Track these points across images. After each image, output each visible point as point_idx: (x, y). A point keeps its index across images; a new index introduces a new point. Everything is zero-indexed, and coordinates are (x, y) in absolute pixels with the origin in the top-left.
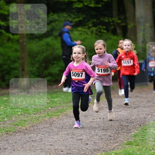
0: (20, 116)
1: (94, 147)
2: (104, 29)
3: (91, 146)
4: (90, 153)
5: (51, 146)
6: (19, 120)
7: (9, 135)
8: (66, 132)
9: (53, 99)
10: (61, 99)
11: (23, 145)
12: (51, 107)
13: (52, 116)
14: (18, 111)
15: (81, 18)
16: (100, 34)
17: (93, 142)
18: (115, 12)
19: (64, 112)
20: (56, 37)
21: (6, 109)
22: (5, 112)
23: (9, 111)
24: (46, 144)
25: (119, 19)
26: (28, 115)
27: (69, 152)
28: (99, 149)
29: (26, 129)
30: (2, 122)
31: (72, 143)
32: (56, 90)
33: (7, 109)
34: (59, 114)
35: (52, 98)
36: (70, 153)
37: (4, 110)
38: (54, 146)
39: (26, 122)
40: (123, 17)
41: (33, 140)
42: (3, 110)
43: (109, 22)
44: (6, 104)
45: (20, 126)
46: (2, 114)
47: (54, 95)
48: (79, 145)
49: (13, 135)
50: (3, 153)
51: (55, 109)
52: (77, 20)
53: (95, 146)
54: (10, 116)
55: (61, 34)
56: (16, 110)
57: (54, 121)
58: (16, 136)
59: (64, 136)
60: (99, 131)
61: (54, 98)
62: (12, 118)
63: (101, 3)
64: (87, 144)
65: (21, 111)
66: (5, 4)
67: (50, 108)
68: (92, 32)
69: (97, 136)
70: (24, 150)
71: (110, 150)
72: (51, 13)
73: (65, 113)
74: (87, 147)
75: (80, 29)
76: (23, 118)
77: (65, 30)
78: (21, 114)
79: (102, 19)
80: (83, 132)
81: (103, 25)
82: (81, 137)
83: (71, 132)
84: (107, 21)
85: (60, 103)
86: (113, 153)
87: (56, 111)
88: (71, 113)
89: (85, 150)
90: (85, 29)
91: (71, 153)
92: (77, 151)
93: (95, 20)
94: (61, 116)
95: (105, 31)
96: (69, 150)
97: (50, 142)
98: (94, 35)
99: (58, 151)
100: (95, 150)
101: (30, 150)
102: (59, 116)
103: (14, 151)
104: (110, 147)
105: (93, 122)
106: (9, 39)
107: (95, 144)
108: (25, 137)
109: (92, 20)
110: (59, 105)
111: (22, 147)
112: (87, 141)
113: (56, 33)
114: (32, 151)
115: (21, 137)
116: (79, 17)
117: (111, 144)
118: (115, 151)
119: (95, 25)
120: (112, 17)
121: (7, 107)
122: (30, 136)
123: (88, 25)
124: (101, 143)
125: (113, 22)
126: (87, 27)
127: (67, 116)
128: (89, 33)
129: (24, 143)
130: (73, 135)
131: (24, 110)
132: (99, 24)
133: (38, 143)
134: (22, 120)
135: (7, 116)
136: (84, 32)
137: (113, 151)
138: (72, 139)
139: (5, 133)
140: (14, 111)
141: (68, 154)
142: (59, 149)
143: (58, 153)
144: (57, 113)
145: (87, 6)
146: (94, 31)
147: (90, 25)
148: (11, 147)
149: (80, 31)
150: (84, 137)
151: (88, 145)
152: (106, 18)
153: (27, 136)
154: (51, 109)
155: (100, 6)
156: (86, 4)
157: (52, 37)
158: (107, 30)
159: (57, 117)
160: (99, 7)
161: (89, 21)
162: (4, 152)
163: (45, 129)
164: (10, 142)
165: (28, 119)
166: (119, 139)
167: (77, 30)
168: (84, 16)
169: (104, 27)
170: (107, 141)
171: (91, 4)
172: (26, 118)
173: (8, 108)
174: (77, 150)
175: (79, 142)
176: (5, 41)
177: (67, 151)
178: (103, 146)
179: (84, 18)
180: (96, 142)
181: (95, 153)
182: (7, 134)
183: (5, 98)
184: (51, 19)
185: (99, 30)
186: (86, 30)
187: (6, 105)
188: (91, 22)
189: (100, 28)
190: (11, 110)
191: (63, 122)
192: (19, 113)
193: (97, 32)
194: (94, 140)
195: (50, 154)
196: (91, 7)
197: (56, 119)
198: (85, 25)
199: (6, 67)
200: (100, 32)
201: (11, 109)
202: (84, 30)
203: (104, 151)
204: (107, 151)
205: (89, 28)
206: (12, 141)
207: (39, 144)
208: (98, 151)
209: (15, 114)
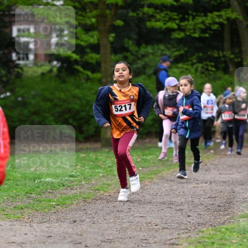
0: (102, 179)
1: (198, 221)
2: (212, 66)
3: (194, 218)
4: (193, 228)
5: (141, 218)
6: (101, 183)
7: (88, 203)
8: (162, 201)
9: (145, 157)
10: (155, 157)
11: (106, 217)
12: (143, 167)
13: (143, 179)
14: (99, 172)
15: (182, 52)
16: (206, 72)
17: (197, 213)
18: (227, 45)
19: (159, 173)
20: (149, 76)
21: (83, 169)
22: (82, 172)
23: (88, 172)
24: (136, 215)
25: (233, 53)
26: (113, 177)
27: (166, 226)
28: (205, 223)
29: (110, 196)
30: (79, 186)
31: (170, 215)
32: (149, 145)
33: (85, 170)
34: (153, 176)
35: (143, 155)
36: (167, 228)
37: (81, 171)
38: (146, 218)
39: (109, 185)
40: (237, 51)
41: (119, 210)
42: (79, 170)
43: (219, 57)
44: (84, 162)
45: (102, 192)
46: (79, 175)
47: (147, 152)
48: (178, 218)
49: (93, 203)
50: (79, 227)
51: (148, 169)
52: (177, 53)
53: (200, 220)
54: (89, 178)
55: (156, 72)
56: (97, 171)
57: (147, 185)
58: (97, 205)
59: (159, 205)
60: (205, 200)
61: (147, 155)
62: (91, 181)
63: (209, 32)
64: (189, 216)
65: (103, 171)
66: (83, 32)
67: (140, 169)
68: (196, 70)
69: (202, 206)
70: (106, 223)
71: (219, 224)
72: (144, 45)
73: (160, 175)
74: (189, 219)
75: (180, 65)
76: (107, 181)
77: (161, 67)
78: (103, 176)
79: (209, 53)
80: (183, 200)
81: (211, 61)
82: (181, 207)
83: (169, 200)
84: (216, 55)
85: (154, 163)
86: (223, 228)
87: (149, 173)
88: (168, 175)
89: (186, 224)
90: (188, 65)
91: (169, 227)
92: (176, 226)
93: (201, 54)
94: (155, 180)
95: (214, 69)
96: (166, 223)
97: (140, 213)
98: (198, 74)
99: (152, 225)
100: (199, 224)
101: (115, 223)
102: (153, 179)
103: (94, 223)
104: (219, 220)
105: (197, 187)
106: (88, 79)
107: (199, 216)
108: (109, 205)
109: (197, 54)
110: (153, 164)
111: (105, 218)
112: (188, 212)
113: (150, 71)
114: (117, 225)
115: (103, 206)
116: (179, 50)
117: (221, 216)
118: (225, 226)
119: (200, 60)
120: (223, 50)
121: (84, 167)
122: (115, 204)
123: (192, 61)
124: (208, 215)
125: (224, 56)
126: (190, 63)
127: (164, 179)
128: (193, 71)
129: (107, 214)
130: (171, 204)
131: (107, 171)
132: (205, 60)
133: (125, 214)
134: (104, 184)
135: (85, 178)
136: (186, 69)
137: (223, 226)
138: (170, 209)
139: (81, 201)
140: (94, 172)
141: (164, 228)
142: (152, 223)
143: (151, 227)
144: (150, 175)
145: (190, 36)
146: (200, 69)
147: (194, 61)
148: (90, 219)
149: (182, 68)
150: (185, 207)
151: (191, 218)
152: (216, 52)
153: (110, 205)
154: (142, 170)
155: (207, 35)
156: (188, 33)
157: (144, 76)
158: (216, 67)
159: (149, 180)
160: (206, 37)
161: (193, 55)
162: (81, 225)
163: (134, 196)
164: (89, 212)
165: (113, 182)
166: (231, 210)
167: (177, 68)
168: (186, 49)
169: (213, 64)
170: (216, 213)
171: (195, 32)
172: (110, 182)
173: (86, 167)
174: (176, 223)
175: (179, 213)
176: (83, 81)
177: (162, 225)
178: (209, 219)
179: (186, 52)
180: (200, 213)
181: (199, 228)
182: (85, 201)
183: (82, 155)
184: (143, 53)
185: (206, 67)
186: (189, 67)
187: (83, 164)
188: (195, 57)
189: (207, 65)
190: (90, 171)
191: (158, 187)
192: (101, 175)
193: (203, 70)
194: (198, 212)
195: (140, 228)
196: (195, 38)
197: (149, 182)
198: (188, 61)
199: (84, 114)
200: (207, 70)
201: (90, 169)
202: (186, 67)
203: (211, 225)
204: (215, 226)
205: (193, 64)
206: (91, 210)
207: (126, 216)
208: (203, 226)
209: (95, 176)
